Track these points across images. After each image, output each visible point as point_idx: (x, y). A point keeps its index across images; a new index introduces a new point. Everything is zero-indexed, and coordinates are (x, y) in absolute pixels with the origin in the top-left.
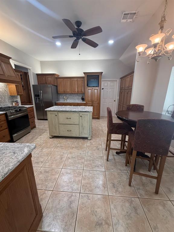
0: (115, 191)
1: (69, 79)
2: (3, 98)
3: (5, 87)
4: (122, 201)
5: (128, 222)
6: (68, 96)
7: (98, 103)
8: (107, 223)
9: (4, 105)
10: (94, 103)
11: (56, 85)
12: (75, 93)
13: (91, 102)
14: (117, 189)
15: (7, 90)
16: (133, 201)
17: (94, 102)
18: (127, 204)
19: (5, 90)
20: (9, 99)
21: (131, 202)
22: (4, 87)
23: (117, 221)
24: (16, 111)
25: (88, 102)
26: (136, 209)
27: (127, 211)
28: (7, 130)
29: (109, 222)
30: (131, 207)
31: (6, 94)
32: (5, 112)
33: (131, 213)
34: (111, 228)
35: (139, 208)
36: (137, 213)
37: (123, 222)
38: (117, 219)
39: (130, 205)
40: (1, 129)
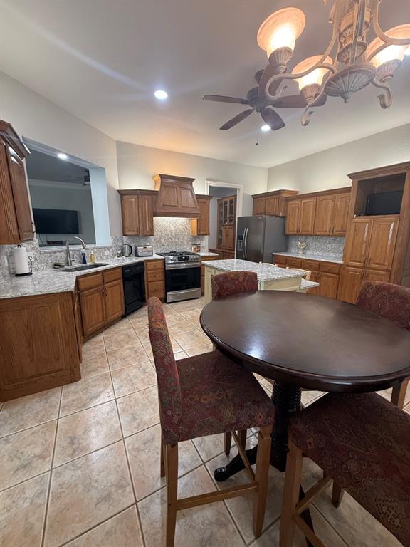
0: (136, 446)
1: (313, 199)
4: (119, 466)
5: (80, 486)
6: (309, 240)
7: (387, 270)
8: (74, 451)
10: (370, 268)
11: (281, 215)
12: (322, 233)
13: (362, 264)
14: (143, 450)
16: (125, 490)
17: (374, 266)
18: (113, 478)
20: (190, 242)
21: (120, 486)
23: (79, 466)
24: (180, 259)
25: (350, 263)
26: (106, 500)
27: (100, 481)
28: (162, 283)
29: (77, 453)
30: (110, 486)
32: (163, 257)
33: (96, 488)
34: (69, 459)
35: (110, 505)
36: (98, 503)
37: (79, 477)
38: (83, 464)
39: (112, 485)
40: (155, 279)
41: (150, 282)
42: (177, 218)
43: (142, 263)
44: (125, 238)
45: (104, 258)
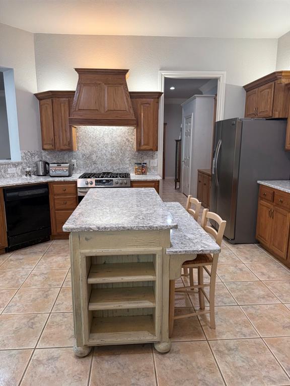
2: (121, 155)
3: (129, 132)
9: (119, 169)
15: (131, 140)
19: (127, 139)
20: (133, 158)
22: (126, 134)
24: (98, 182)
31: (129, 149)
40: (64, 207)
41: (58, 210)
42: (114, 128)
43: (45, 185)
44: (44, 153)
45: (8, 176)
